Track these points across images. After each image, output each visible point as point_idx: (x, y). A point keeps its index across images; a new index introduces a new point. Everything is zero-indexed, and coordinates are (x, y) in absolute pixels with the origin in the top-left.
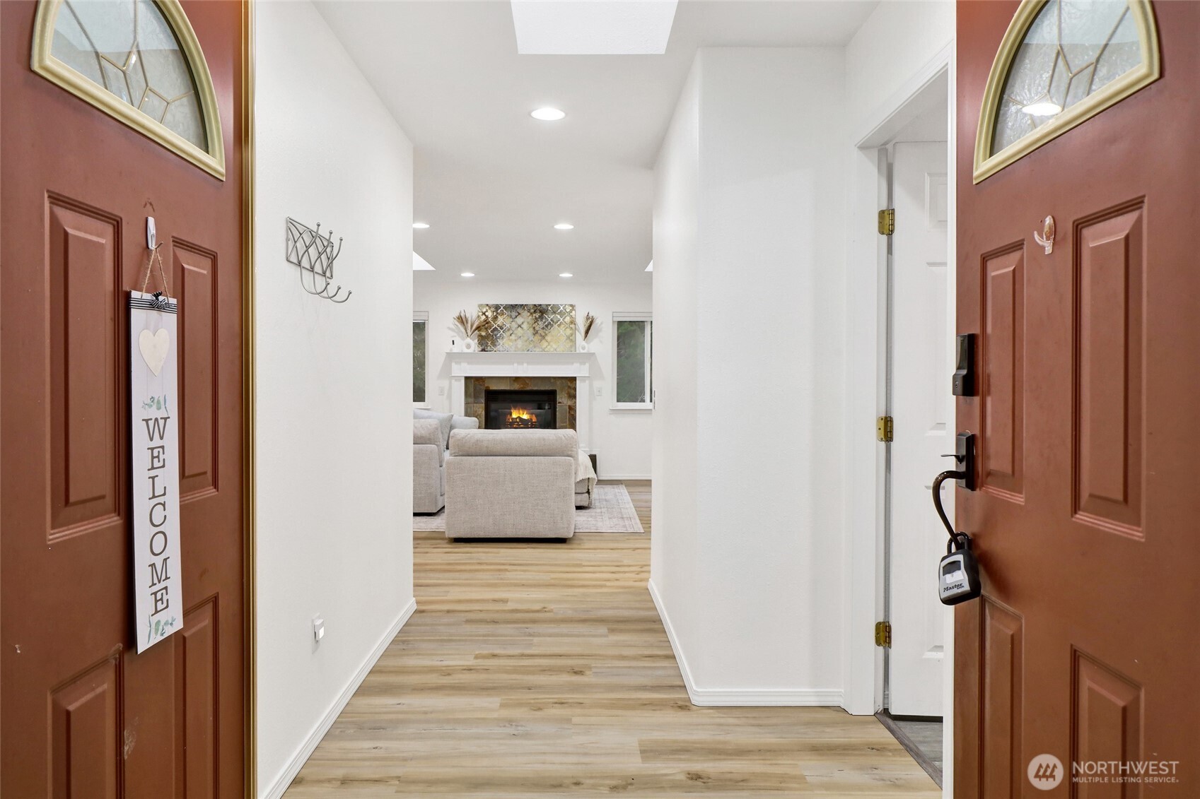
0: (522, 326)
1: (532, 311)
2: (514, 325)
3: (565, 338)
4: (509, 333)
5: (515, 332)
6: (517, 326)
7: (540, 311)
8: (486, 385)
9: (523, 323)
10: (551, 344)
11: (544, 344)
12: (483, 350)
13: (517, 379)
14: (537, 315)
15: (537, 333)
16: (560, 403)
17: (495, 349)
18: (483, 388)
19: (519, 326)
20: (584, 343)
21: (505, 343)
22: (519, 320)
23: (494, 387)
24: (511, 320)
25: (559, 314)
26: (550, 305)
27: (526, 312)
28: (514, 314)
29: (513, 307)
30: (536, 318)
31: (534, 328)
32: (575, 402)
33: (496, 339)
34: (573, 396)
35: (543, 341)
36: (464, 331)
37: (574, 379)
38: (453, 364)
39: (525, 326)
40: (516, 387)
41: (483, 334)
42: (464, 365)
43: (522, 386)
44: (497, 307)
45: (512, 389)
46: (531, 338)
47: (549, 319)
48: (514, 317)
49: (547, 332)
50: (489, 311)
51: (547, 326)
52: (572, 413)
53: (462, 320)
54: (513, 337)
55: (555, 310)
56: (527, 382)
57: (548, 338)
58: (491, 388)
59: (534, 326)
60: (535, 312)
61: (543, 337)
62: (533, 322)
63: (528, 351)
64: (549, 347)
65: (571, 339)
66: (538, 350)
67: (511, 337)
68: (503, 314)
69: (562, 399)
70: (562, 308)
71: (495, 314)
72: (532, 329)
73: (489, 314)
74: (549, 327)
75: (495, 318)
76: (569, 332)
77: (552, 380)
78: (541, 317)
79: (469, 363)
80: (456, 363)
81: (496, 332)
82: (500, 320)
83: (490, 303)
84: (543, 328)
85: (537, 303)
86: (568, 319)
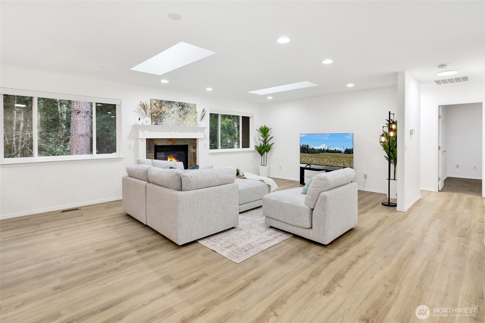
0: (174, 112)
1: (178, 105)
2: (170, 112)
3: (193, 120)
4: (168, 116)
5: (171, 115)
6: (172, 112)
7: (182, 106)
8: (155, 143)
9: (174, 111)
10: (188, 122)
11: (185, 122)
12: (156, 124)
13: (170, 140)
14: (180, 107)
15: (181, 116)
16: (189, 151)
17: (162, 124)
18: (153, 145)
19: (173, 112)
20: (200, 122)
21: (166, 121)
22: (172, 109)
23: (159, 144)
24: (169, 109)
25: (190, 108)
26: (186, 103)
27: (175, 105)
28: (170, 106)
29: (169, 102)
30: (180, 109)
31: (180, 114)
32: (196, 150)
33: (162, 118)
34: (195, 148)
35: (184, 121)
36: (144, 113)
37: (195, 140)
38: (140, 131)
39: (175, 112)
40: (170, 144)
41: (155, 115)
42: (146, 132)
43: (173, 143)
44: (161, 101)
45: (168, 145)
46: (179, 119)
47: (186, 110)
48: (170, 107)
49: (185, 116)
50: (157, 103)
51: (185, 113)
52: (195, 156)
53: (144, 107)
54: (170, 118)
55: (188, 106)
56: (175, 141)
57: (186, 119)
58: (157, 145)
59: (179, 113)
60: (179, 106)
61: (184, 119)
62: (179, 110)
63: (178, 125)
64: (187, 124)
65: (195, 120)
66: (182, 125)
67: (169, 118)
68: (164, 106)
69: (191, 149)
70: (191, 105)
71: (160, 105)
72: (179, 114)
73: (157, 104)
74: (186, 114)
75: (161, 107)
76: (194, 117)
77: (186, 140)
78: (182, 109)
79: (149, 131)
80: (142, 131)
81: (161, 115)
82: (163, 108)
83: (158, 99)
84: (184, 114)
85: (180, 102)
86: (194, 111)
